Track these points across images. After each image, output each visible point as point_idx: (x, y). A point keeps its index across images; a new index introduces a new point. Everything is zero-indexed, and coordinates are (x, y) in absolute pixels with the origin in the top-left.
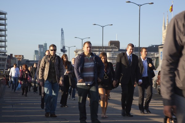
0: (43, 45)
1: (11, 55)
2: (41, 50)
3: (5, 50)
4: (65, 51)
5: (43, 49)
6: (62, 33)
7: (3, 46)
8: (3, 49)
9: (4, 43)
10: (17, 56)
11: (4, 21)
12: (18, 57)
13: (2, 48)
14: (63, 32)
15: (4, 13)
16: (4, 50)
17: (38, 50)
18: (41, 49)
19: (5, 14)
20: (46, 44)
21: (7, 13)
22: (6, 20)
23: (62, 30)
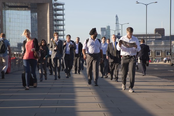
0: (105, 28)
2: (103, 34)
4: (120, 36)
5: (106, 32)
7: (62, 35)
9: (63, 32)
11: (62, 11)
13: (61, 37)
15: (61, 4)
16: (63, 38)
17: (100, 34)
18: (103, 32)
19: (63, 5)
20: (109, 27)
21: (64, 3)
22: (64, 11)
23: (116, 17)
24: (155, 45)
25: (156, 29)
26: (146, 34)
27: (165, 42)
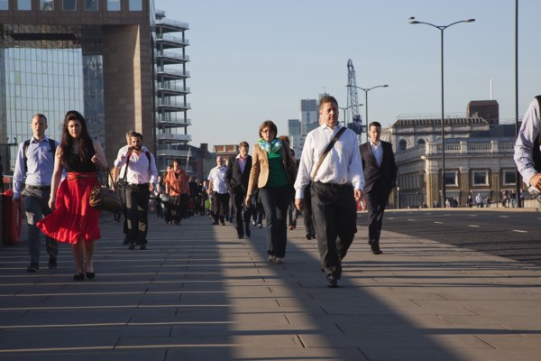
0: (315, 101)
1: (204, 146)
3: (186, 133)
4: (362, 127)
6: (351, 74)
7: (180, 122)
8: (180, 131)
9: (183, 113)
10: (221, 147)
11: (181, 49)
12: (225, 151)
13: (178, 129)
14: (353, 71)
15: (178, 28)
16: (183, 133)
17: (300, 119)
18: (308, 114)
19: (183, 29)
21: (187, 25)
22: (186, 48)
23: (348, 66)
24: (468, 154)
25: (472, 102)
26: (440, 118)
27: (500, 142)
